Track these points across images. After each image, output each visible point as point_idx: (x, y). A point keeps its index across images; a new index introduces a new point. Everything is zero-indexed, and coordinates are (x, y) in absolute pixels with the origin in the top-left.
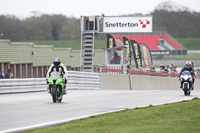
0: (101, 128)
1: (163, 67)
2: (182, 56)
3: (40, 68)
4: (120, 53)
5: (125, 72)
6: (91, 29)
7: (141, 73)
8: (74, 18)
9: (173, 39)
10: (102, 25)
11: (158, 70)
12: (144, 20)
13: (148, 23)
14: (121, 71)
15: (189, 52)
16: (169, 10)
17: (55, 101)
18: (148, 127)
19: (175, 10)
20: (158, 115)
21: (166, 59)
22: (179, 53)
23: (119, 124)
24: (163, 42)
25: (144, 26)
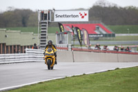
2: (112, 38)
3: (11, 46)
5: (70, 50)
6: (46, 19)
7: (81, 50)
9: (106, 27)
11: (93, 48)
12: (83, 13)
13: (86, 15)
14: (67, 49)
15: (116, 35)
16: (103, 6)
19: (107, 6)
21: (100, 40)
22: (110, 35)
24: (98, 28)
25: (83, 17)
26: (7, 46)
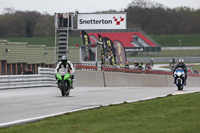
0: (76, 125)
1: (137, 64)
2: (156, 53)
3: (14, 65)
4: (95, 50)
5: (99, 69)
6: (65, 26)
8: (48, 15)
9: (147, 36)
10: (76, 22)
11: (132, 67)
12: (118, 16)
13: (122, 20)
14: (95, 68)
15: (162, 49)
16: (143, 7)
17: (63, 95)
18: (122, 124)
19: (149, 6)
20: (132, 111)
21: (140, 56)
22: (153, 49)
23: (94, 121)
24: (137, 38)
25: (118, 23)
26: (9, 65)
